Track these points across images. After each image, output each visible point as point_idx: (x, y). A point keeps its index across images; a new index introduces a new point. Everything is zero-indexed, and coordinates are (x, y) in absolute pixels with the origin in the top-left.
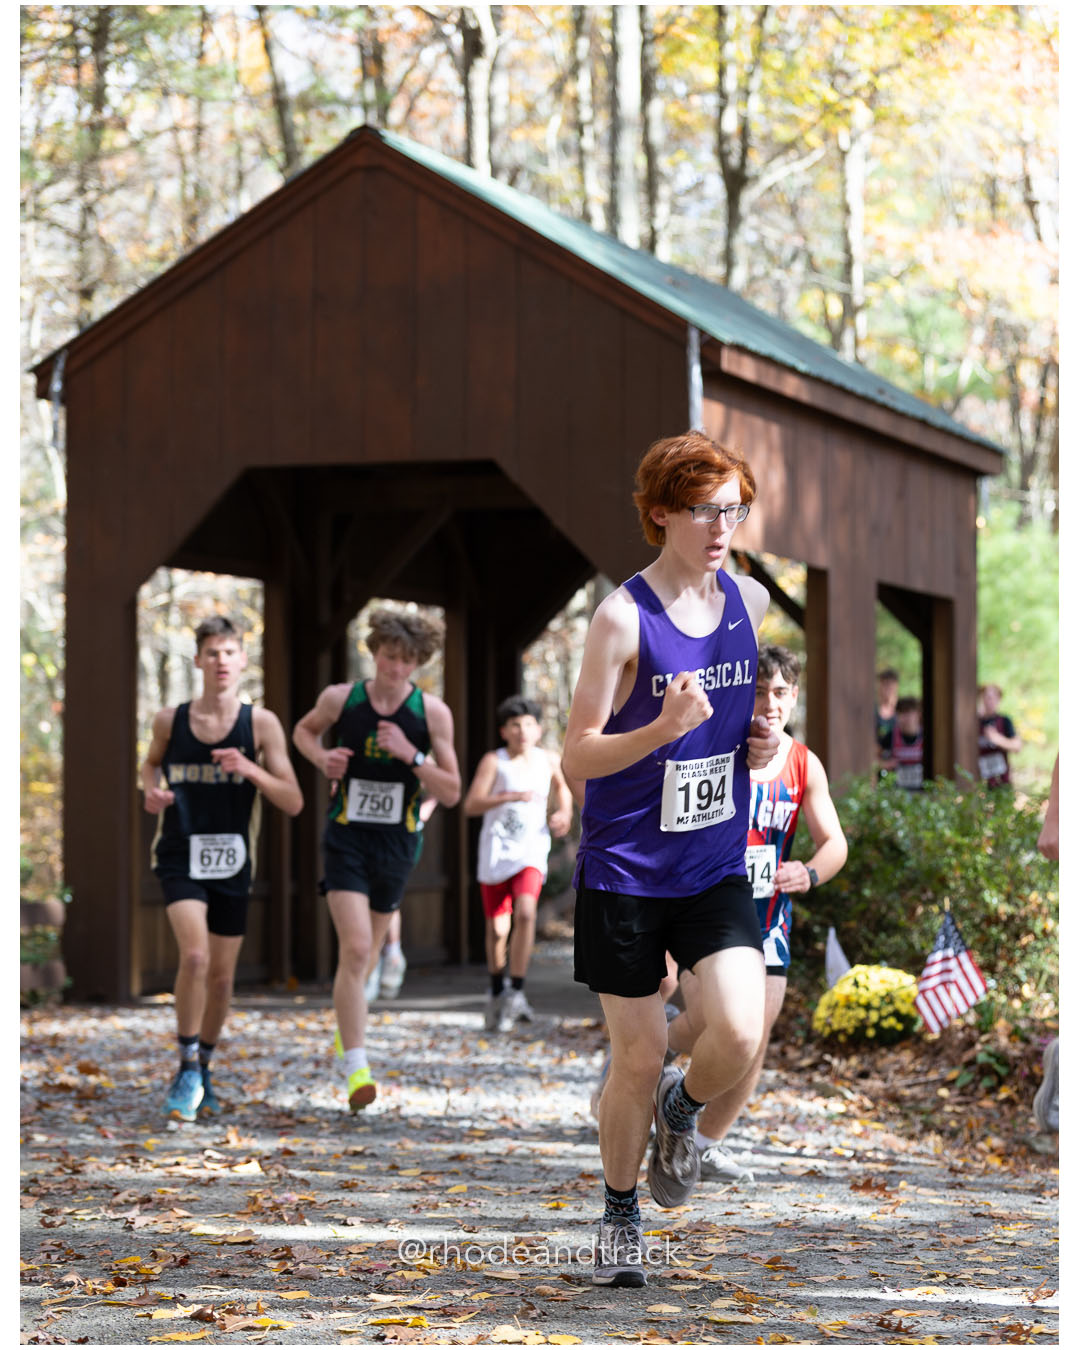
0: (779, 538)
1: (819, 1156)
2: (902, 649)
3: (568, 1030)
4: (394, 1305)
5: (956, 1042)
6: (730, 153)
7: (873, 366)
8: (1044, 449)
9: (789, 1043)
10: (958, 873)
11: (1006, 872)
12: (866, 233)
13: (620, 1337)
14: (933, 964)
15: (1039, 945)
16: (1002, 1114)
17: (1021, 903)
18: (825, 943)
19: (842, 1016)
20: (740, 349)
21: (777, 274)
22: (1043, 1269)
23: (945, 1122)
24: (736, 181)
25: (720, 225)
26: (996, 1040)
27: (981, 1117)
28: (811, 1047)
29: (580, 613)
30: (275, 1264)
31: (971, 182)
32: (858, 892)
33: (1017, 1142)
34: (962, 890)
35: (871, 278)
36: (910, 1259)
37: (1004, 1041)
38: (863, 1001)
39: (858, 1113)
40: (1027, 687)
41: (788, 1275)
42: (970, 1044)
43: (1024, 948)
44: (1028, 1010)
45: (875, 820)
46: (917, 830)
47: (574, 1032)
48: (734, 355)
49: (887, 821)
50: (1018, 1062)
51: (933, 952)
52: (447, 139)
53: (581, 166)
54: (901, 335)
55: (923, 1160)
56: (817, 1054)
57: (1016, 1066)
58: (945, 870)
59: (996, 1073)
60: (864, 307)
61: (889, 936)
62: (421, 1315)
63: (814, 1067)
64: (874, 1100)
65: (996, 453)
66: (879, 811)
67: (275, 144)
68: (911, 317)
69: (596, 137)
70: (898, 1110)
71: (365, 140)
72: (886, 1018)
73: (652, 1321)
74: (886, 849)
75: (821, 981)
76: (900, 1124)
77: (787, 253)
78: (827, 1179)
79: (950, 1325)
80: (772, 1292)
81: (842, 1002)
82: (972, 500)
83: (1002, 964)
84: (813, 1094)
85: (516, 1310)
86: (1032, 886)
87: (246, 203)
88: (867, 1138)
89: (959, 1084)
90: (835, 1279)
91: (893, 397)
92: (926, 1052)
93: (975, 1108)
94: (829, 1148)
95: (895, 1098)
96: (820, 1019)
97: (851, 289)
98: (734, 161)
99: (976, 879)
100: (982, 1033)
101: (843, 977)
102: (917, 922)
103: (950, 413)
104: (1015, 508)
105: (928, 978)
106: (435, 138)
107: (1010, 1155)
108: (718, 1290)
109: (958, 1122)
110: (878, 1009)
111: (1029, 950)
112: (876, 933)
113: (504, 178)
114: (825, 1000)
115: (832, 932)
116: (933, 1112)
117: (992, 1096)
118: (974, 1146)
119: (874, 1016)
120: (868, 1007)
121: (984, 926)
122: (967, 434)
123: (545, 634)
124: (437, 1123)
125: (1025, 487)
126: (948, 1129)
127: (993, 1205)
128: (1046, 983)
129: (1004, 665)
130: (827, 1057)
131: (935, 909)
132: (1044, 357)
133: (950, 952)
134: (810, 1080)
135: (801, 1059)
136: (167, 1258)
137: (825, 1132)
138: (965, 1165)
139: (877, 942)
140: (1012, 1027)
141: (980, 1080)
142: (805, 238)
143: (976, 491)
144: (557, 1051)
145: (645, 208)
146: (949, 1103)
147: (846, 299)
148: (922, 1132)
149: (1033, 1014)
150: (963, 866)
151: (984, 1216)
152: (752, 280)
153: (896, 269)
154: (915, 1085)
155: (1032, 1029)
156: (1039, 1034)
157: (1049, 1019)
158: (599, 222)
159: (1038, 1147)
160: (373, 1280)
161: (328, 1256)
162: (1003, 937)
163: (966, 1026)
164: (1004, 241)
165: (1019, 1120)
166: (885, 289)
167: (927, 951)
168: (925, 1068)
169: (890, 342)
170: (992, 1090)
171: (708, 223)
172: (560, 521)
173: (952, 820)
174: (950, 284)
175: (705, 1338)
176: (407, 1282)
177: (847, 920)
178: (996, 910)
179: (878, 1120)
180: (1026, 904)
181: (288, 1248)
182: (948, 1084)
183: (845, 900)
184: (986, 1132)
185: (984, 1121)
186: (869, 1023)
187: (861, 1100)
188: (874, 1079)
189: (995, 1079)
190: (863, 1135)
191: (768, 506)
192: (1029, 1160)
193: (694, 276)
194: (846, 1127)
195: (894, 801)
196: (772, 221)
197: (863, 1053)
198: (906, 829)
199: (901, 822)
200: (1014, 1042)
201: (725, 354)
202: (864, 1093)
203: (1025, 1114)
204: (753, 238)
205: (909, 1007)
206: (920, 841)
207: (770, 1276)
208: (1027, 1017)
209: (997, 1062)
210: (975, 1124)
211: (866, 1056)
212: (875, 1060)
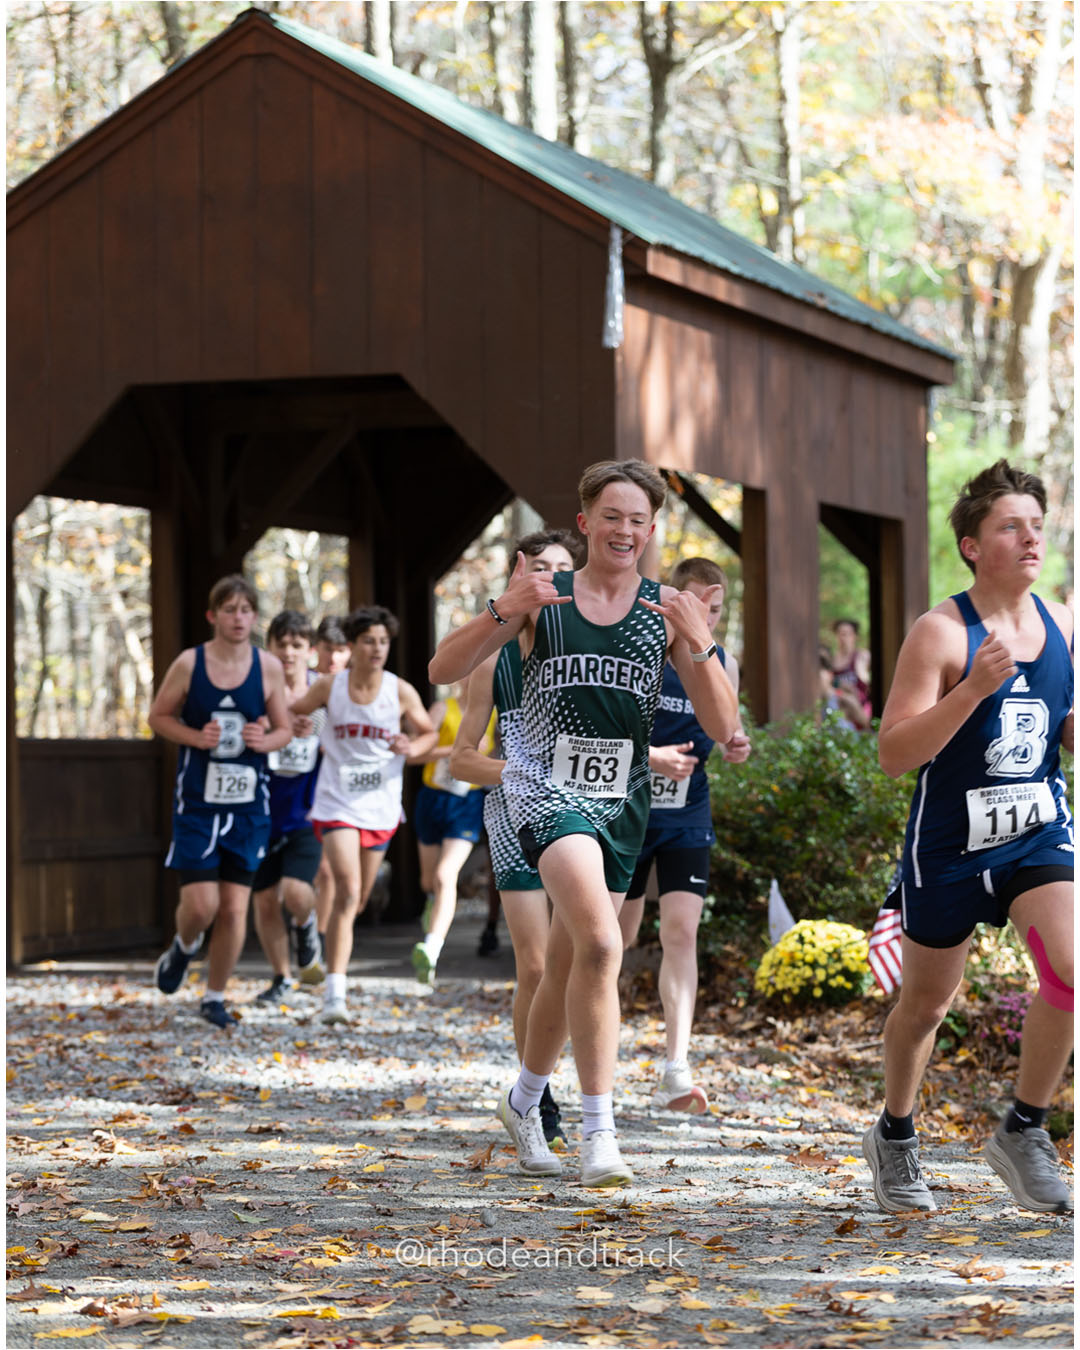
0: (711, 457)
1: (763, 1128)
2: (849, 578)
3: (490, 994)
4: (301, 1295)
6: (654, 36)
7: (813, 266)
8: (1000, 355)
9: (731, 1006)
12: (802, 124)
13: (548, 1327)
14: (885, 917)
16: (961, 1078)
18: (768, 897)
19: (786, 975)
20: (667, 250)
21: (708, 167)
22: (1006, 1246)
24: (661, 65)
25: (644, 113)
27: (938, 1081)
28: (754, 1009)
29: (497, 541)
30: (172, 1253)
31: (915, 63)
32: (802, 841)
33: (977, 1109)
35: (810, 172)
37: (963, 1000)
38: (809, 958)
39: (805, 1080)
41: (730, 1256)
44: (987, 965)
45: (820, 761)
46: (865, 771)
47: (495, 996)
48: (662, 257)
49: (832, 763)
50: (977, 1021)
52: (344, 23)
53: (492, 50)
54: (843, 232)
56: (760, 1016)
57: (975, 1027)
58: (897, 815)
59: (954, 1035)
60: (799, 203)
61: (836, 888)
62: (331, 1305)
63: (756, 1030)
64: (821, 1065)
65: (948, 361)
66: (825, 751)
67: (158, 29)
68: (857, 213)
69: (507, 18)
70: (848, 1077)
71: (254, 23)
72: (834, 976)
73: (582, 1309)
74: (832, 794)
75: (764, 937)
76: (850, 1091)
77: (719, 145)
78: (771, 1151)
80: (713, 1275)
81: (786, 961)
82: (922, 411)
84: (755, 1059)
85: (435, 1298)
87: (125, 96)
88: (815, 1107)
90: (780, 1259)
91: (835, 302)
92: (876, 1014)
93: (931, 1073)
94: (773, 1118)
95: (845, 1064)
96: (762, 979)
97: (788, 183)
98: (659, 44)
101: (787, 933)
102: (868, 871)
103: (895, 318)
104: (967, 420)
105: (880, 932)
106: (331, 21)
107: (969, 1123)
110: (825, 967)
112: (823, 886)
113: (408, 66)
114: (768, 958)
115: (775, 884)
117: (950, 1060)
118: (931, 1114)
119: (821, 975)
120: (814, 965)
122: (915, 340)
123: (459, 565)
124: (347, 1097)
125: (977, 397)
127: (952, 1177)
128: (1007, 937)
130: (771, 1020)
131: (886, 857)
132: (1000, 255)
134: (752, 1045)
135: (742, 1022)
136: (54, 1247)
137: (769, 1101)
139: (823, 893)
140: (970, 984)
142: (736, 128)
143: (926, 403)
144: (478, 1018)
145: (563, 98)
147: (782, 192)
148: (874, 1099)
149: (992, 970)
151: (941, 1189)
152: (680, 174)
153: (835, 163)
154: (867, 1048)
155: (993, 986)
156: (999, 991)
157: (1011, 974)
158: (513, 113)
160: (280, 1268)
161: (230, 1243)
164: (954, 126)
165: (979, 1085)
166: (825, 182)
167: (878, 904)
169: (830, 242)
170: (950, 1053)
171: (630, 113)
172: (474, 438)
174: (896, 176)
175: (640, 1326)
176: (316, 1270)
177: (791, 871)
179: (827, 1087)
181: (186, 1236)
183: (788, 848)
184: (943, 1098)
185: (941, 1087)
186: (816, 982)
187: (808, 1066)
188: (821, 1042)
189: (953, 1041)
190: (812, 1103)
191: (699, 421)
192: (990, 1127)
193: (615, 170)
194: (793, 1095)
195: (841, 740)
196: (701, 110)
197: (810, 1016)
198: (854, 771)
199: (848, 763)
200: (973, 1000)
201: (651, 255)
202: (811, 1058)
203: (985, 1078)
204: (680, 128)
205: (859, 964)
206: (868, 784)
207: (710, 1257)
208: (986, 973)
209: (955, 1022)
210: (931, 1090)
211: (813, 1019)
212: (823, 1022)
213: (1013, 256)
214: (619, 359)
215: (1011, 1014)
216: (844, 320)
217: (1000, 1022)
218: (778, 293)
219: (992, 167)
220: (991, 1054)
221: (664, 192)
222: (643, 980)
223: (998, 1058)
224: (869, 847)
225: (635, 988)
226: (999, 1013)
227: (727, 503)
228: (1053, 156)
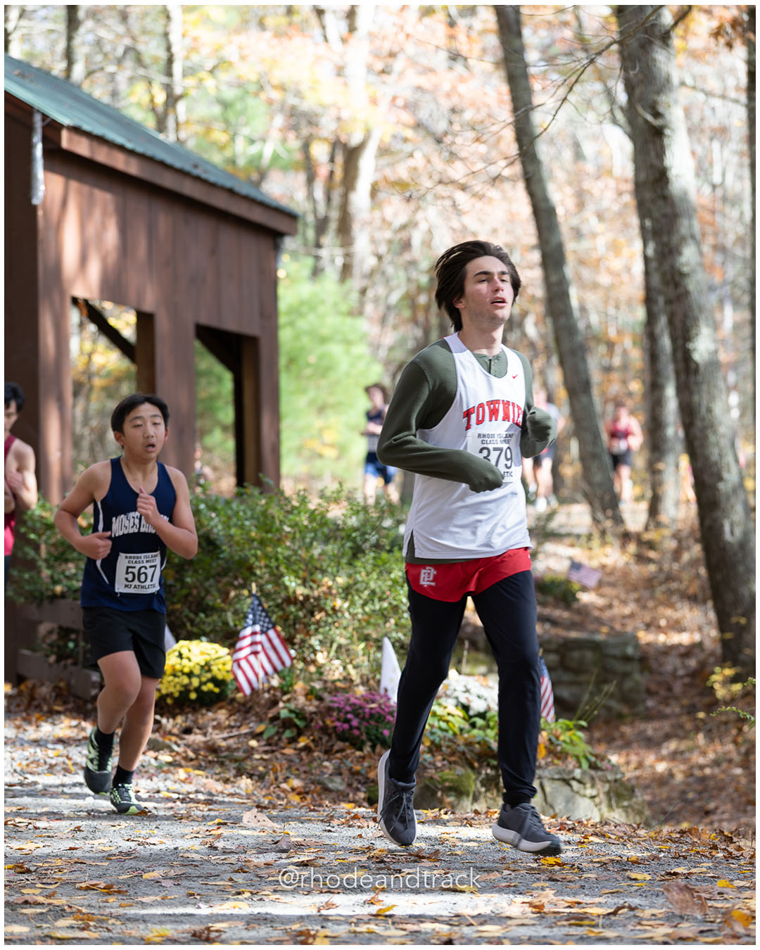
0: (114, 288)
1: (150, 799)
2: (220, 380)
5: (263, 702)
7: (191, 144)
8: (335, 215)
10: (263, 563)
11: (301, 560)
12: (184, 36)
14: (244, 637)
15: (330, 620)
16: (301, 760)
17: (314, 586)
19: (169, 682)
20: (76, 130)
21: (111, 68)
23: (255, 768)
25: (61, 27)
26: (295, 699)
27: (284, 762)
32: (181, 580)
33: (313, 783)
34: (267, 576)
35: (189, 72)
36: (222, 880)
37: (302, 700)
38: (186, 670)
39: (183, 763)
40: (322, 410)
41: (120, 897)
42: (274, 703)
43: (318, 622)
44: (321, 674)
46: (229, 527)
48: (73, 136)
49: (204, 520)
50: (314, 716)
51: (245, 628)
54: (215, 119)
55: (236, 800)
57: (312, 720)
58: (252, 560)
59: (296, 726)
60: (181, 97)
61: (207, 616)
64: (195, 751)
65: (292, 217)
68: (226, 105)
70: (216, 759)
72: (205, 683)
74: (204, 544)
76: (218, 770)
77: (120, 51)
78: (156, 818)
79: (253, 933)
80: (108, 911)
81: (169, 672)
83: (299, 637)
86: (324, 572)
88: (191, 783)
89: (265, 736)
90: (159, 899)
91: (205, 171)
92: (238, 711)
93: (279, 755)
94: (158, 792)
95: (213, 749)
97: (172, 81)
99: (277, 568)
100: (284, 693)
102: (230, 604)
103: (257, 184)
104: (310, 262)
105: (241, 649)
107: (307, 793)
108: (60, 913)
109: (265, 767)
110: (199, 676)
111: (322, 624)
112: (197, 615)
116: (245, 759)
117: (293, 746)
118: (278, 787)
119: (195, 682)
120: (190, 675)
121: (285, 605)
122: (267, 201)
125: (318, 245)
126: (257, 773)
127: (291, 834)
128: (336, 651)
129: (303, 391)
131: (246, 592)
132: (332, 138)
133: (258, 628)
137: (155, 779)
138: (270, 802)
139: (197, 620)
140: (308, 688)
141: (283, 732)
142: (134, 38)
143: (277, 248)
146: (257, 751)
147: (168, 88)
148: (235, 776)
149: (325, 678)
150: (267, 556)
152: (90, 74)
153: (209, 65)
154: (231, 737)
155: (325, 689)
156: (330, 693)
157: (339, 680)
159: (331, 786)
162: (301, 614)
163: (272, 688)
164: (297, 41)
165: (315, 764)
166: (201, 80)
167: (239, 628)
168: (238, 724)
169: (207, 125)
170: (293, 740)
171: (50, 26)
173: (258, 519)
174: (254, 78)
177: (173, 603)
178: (294, 592)
179: (199, 768)
180: (319, 586)
182: (257, 736)
183: (171, 586)
184: (288, 775)
185: (286, 766)
186: (192, 688)
187: (185, 752)
188: (196, 734)
189: (295, 731)
190: (187, 781)
191: (104, 260)
192: (323, 796)
193: (39, 70)
194: (173, 774)
195: (210, 504)
196: (106, 25)
197: (187, 713)
198: (220, 527)
199: (216, 520)
200: (310, 700)
201: (65, 134)
202: (188, 746)
203: (319, 758)
204: (90, 38)
205: (225, 674)
206: (231, 536)
207: (104, 899)
208: (320, 680)
209: (297, 717)
210: (279, 768)
211: (190, 716)
212: (197, 719)
213: (343, 139)
214: (40, 213)
215: (339, 710)
216: (213, 185)
217: (331, 716)
218: (162, 164)
219: (326, 71)
220: (324, 740)
221: (79, 87)
222: (60, 688)
223: (330, 744)
224: (232, 585)
225: (54, 694)
226: (330, 709)
227: (125, 323)
228: (371, 65)
